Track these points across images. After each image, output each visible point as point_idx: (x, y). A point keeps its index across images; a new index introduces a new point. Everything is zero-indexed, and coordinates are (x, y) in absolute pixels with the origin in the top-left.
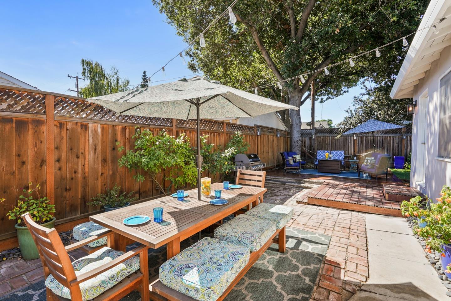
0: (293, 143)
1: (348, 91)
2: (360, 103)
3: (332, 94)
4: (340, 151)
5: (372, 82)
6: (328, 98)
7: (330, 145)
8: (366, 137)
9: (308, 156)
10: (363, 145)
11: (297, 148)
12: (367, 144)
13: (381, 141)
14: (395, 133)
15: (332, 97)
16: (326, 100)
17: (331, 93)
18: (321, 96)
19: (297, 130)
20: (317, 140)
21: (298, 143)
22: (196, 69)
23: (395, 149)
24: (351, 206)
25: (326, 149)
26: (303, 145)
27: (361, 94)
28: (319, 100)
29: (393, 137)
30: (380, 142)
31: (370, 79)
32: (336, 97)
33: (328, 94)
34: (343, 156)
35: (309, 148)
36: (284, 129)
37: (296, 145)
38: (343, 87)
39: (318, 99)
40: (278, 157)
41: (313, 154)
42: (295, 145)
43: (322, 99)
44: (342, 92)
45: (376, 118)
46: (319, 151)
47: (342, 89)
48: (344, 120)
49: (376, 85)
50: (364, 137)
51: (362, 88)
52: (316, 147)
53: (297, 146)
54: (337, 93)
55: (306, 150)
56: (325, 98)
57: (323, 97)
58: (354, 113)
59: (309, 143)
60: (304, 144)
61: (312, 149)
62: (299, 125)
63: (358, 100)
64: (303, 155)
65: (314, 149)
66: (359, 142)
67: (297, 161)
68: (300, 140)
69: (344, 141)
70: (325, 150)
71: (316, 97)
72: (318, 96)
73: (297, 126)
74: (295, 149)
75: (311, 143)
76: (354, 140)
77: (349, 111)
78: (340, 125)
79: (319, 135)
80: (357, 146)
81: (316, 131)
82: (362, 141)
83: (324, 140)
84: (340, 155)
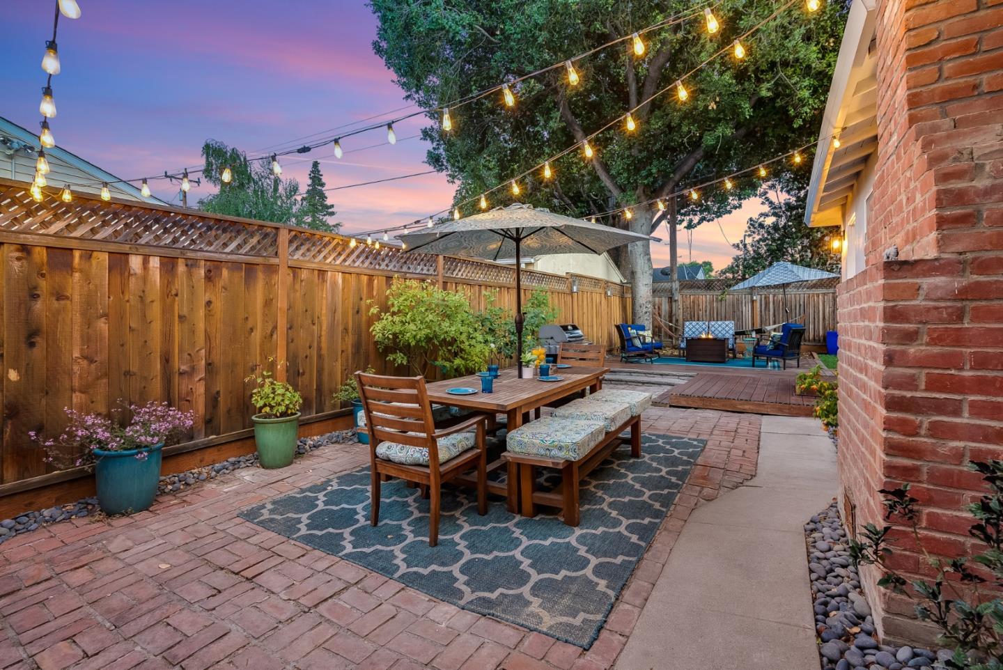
0: (637, 308)
1: (740, 206)
2: (763, 232)
3: (709, 212)
4: (727, 322)
5: (781, 191)
6: (703, 219)
7: (708, 313)
8: (774, 296)
9: (666, 333)
10: (769, 311)
11: (646, 317)
12: (776, 309)
13: (802, 303)
14: (826, 287)
15: (709, 217)
16: (699, 223)
17: (708, 209)
18: (689, 215)
19: (645, 283)
20: (683, 302)
21: (646, 307)
22: (443, 165)
23: (827, 317)
24: (741, 405)
25: (701, 319)
26: (657, 313)
27: (762, 215)
28: (685, 224)
29: (824, 294)
30: (800, 305)
31: (779, 187)
32: (718, 217)
33: (701, 212)
34: (732, 332)
35: (667, 318)
36: (618, 282)
37: (644, 312)
38: (731, 198)
39: (683, 220)
40: (610, 335)
41: (676, 328)
42: (641, 311)
43: (691, 221)
44: (728, 208)
45: (790, 259)
46: (687, 323)
47: (730, 201)
48: (733, 263)
49: (788, 197)
50: (771, 295)
51: (763, 203)
52: (681, 316)
53: (646, 313)
54: (719, 208)
55: (663, 322)
56: (696, 219)
57: (691, 217)
58: (750, 249)
59: (667, 308)
60: (657, 309)
61: (674, 321)
62: (648, 273)
63: (757, 225)
64: (657, 331)
65: (677, 321)
66: (761, 305)
67: (647, 341)
68: (650, 302)
69: (733, 305)
70: (698, 320)
71: (679, 218)
72: (682, 215)
73: (645, 274)
74: (642, 318)
75: (671, 308)
76: (753, 301)
77: (741, 246)
78: (724, 273)
79: (686, 292)
80: (758, 313)
81: (680, 286)
82: (767, 304)
83: (696, 302)
84: (727, 329)
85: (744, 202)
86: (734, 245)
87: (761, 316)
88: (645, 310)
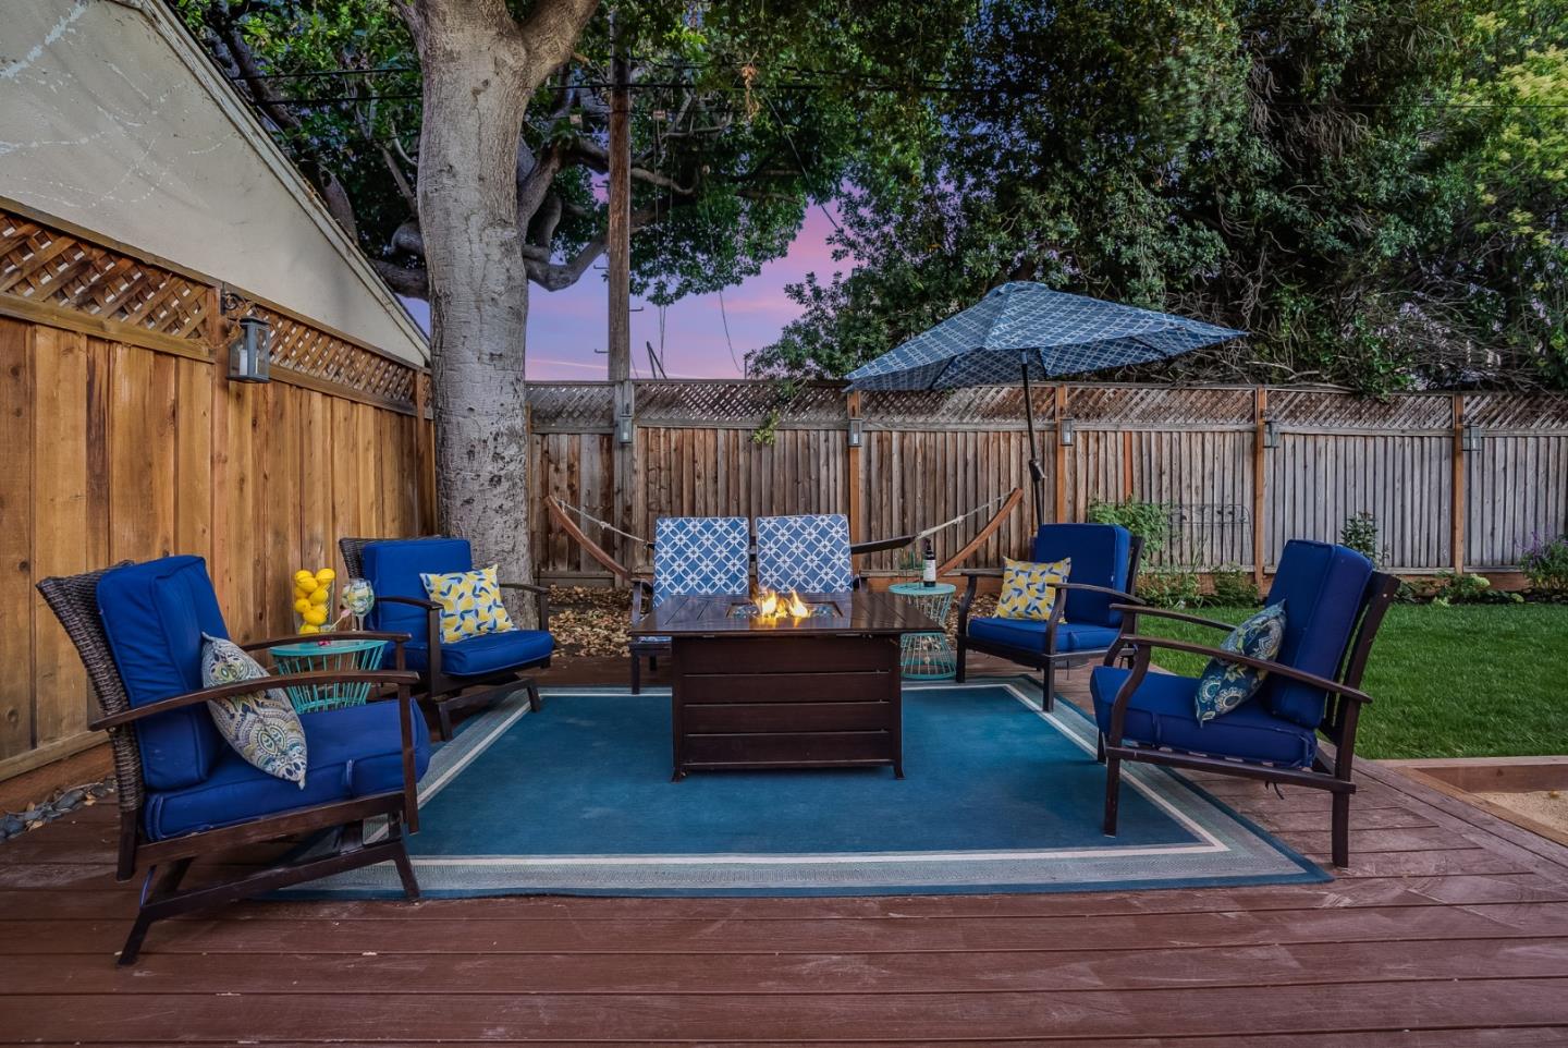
3: (697, 275)
4: (823, 522)
6: (686, 288)
7: (721, 484)
8: (903, 434)
10: (890, 479)
11: (496, 497)
12: (908, 473)
13: (970, 456)
15: (697, 285)
16: (679, 294)
18: (658, 273)
19: (487, 348)
20: (647, 449)
21: (497, 457)
25: (700, 505)
26: (564, 486)
28: (650, 291)
33: (684, 270)
35: (597, 501)
37: (486, 476)
39: (646, 285)
41: (624, 539)
43: (661, 287)
44: (736, 271)
46: (667, 525)
50: (895, 435)
52: (640, 495)
53: (495, 481)
54: (717, 270)
56: (673, 283)
57: (663, 278)
59: (598, 468)
60: (566, 474)
61: (618, 513)
62: (504, 301)
65: (628, 509)
66: (869, 462)
69: (795, 461)
70: (693, 513)
73: (488, 309)
74: (477, 507)
75: (609, 467)
76: (848, 449)
77: (808, 292)
78: (769, 363)
79: (654, 416)
80: (862, 486)
81: (638, 398)
82: (884, 458)
83: (687, 450)
84: (825, 546)
85: (765, 266)
86: (788, 289)
87: (869, 494)
88: (490, 468)
